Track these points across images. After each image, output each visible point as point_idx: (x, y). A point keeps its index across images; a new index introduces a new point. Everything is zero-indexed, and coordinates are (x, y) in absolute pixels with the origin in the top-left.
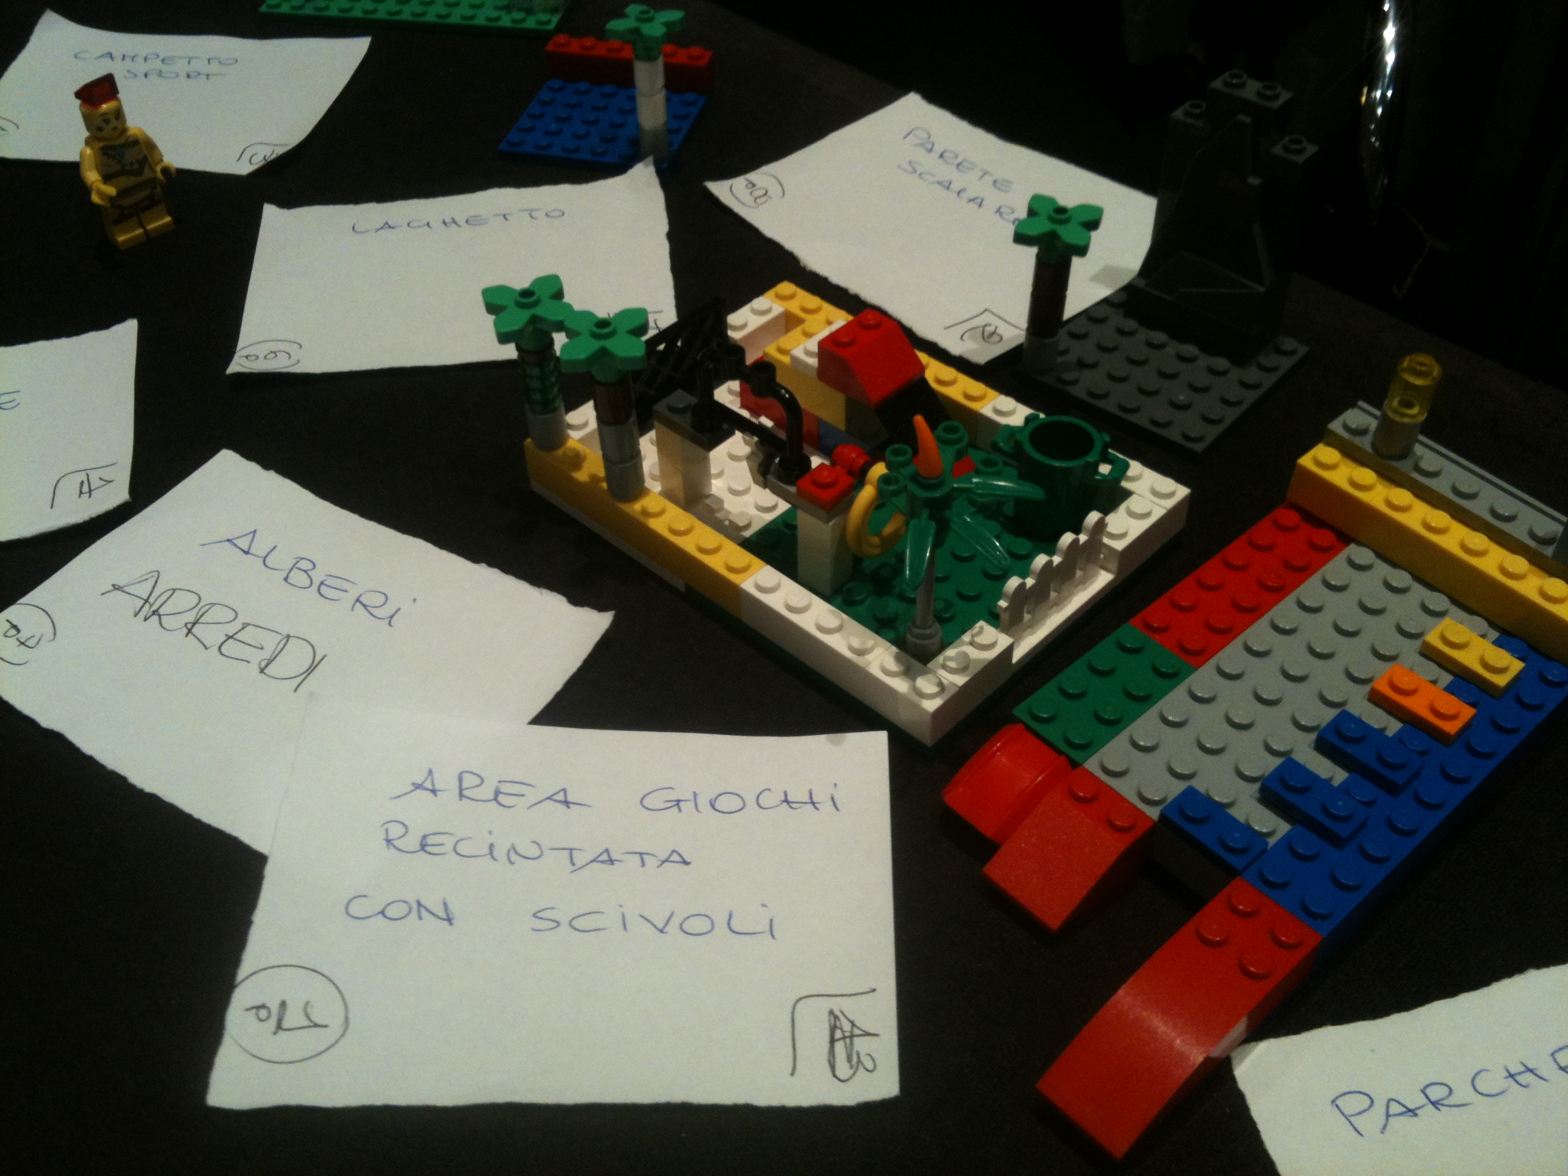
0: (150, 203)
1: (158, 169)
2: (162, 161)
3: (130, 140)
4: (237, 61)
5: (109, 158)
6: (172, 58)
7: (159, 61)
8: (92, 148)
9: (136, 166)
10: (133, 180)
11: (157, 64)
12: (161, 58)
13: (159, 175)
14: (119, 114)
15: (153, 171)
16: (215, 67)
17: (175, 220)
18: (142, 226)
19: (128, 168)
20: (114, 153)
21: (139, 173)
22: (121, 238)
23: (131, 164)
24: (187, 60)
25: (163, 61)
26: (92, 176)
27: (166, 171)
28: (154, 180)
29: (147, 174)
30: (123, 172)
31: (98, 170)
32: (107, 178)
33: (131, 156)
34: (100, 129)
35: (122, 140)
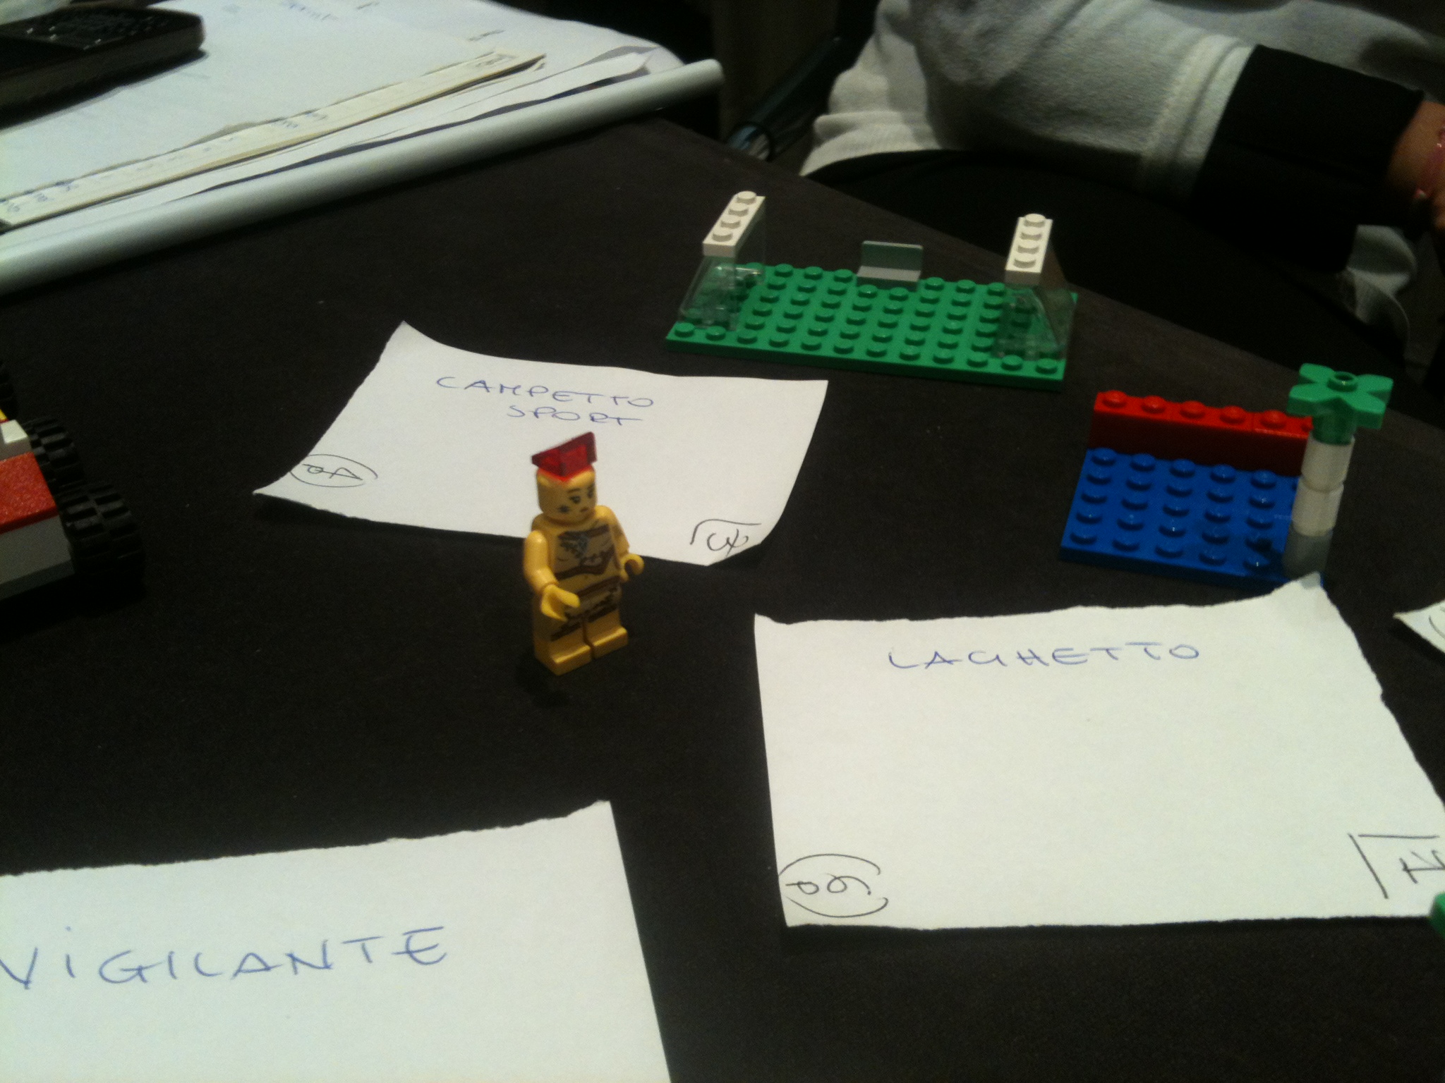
0: (603, 610)
1: (623, 561)
2: (626, 552)
3: (600, 524)
4: (652, 403)
5: (567, 550)
6: (566, 393)
7: (548, 395)
8: (545, 534)
9: (598, 561)
10: (593, 579)
11: (547, 400)
12: (551, 392)
13: (623, 574)
14: (591, 489)
15: (617, 565)
16: (623, 410)
17: (631, 633)
18: (587, 642)
19: (587, 563)
20: (574, 542)
21: (599, 570)
22: (560, 659)
23: (594, 557)
24: (587, 396)
25: (554, 396)
26: (542, 576)
27: (630, 566)
28: (617, 578)
29: (610, 571)
30: (581, 570)
31: (550, 565)
32: (562, 576)
33: (595, 546)
34: (564, 509)
35: (586, 526)
